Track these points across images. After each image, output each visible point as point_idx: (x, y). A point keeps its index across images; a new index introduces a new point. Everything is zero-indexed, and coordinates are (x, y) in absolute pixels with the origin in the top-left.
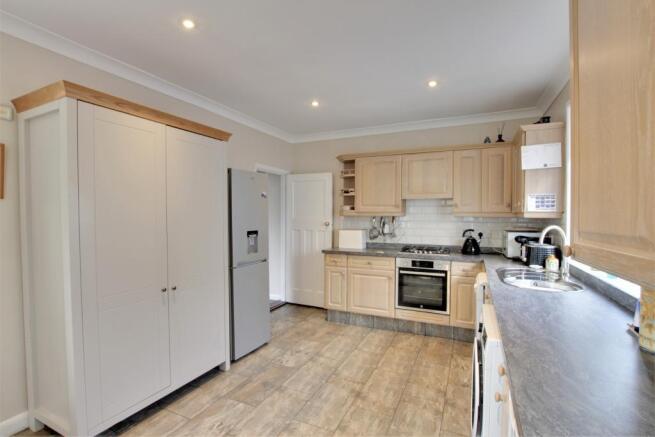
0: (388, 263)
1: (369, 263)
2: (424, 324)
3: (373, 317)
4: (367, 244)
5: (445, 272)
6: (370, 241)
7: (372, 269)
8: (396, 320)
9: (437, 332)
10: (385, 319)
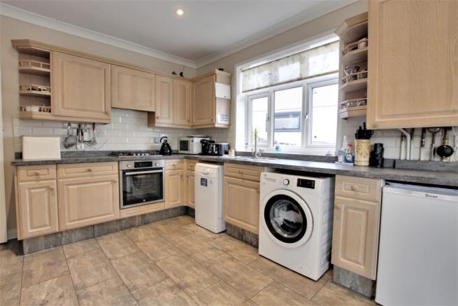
0: (111, 167)
1: (90, 171)
2: (143, 216)
3: (93, 226)
4: (62, 153)
5: (161, 168)
6: (65, 150)
7: (92, 176)
8: (120, 221)
9: (154, 218)
10: (108, 223)
